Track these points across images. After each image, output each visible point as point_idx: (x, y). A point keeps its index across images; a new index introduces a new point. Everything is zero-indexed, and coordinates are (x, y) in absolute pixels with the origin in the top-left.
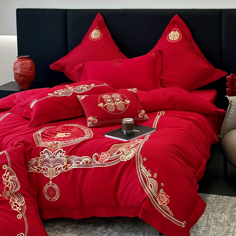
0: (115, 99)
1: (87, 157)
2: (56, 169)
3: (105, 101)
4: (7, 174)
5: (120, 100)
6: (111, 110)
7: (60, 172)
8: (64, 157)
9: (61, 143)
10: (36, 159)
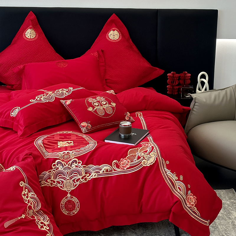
0: (102, 103)
1: (106, 165)
2: (74, 181)
3: (93, 105)
4: (26, 192)
5: (106, 104)
6: (101, 114)
7: (78, 183)
8: (81, 167)
9: (73, 152)
10: (49, 172)
